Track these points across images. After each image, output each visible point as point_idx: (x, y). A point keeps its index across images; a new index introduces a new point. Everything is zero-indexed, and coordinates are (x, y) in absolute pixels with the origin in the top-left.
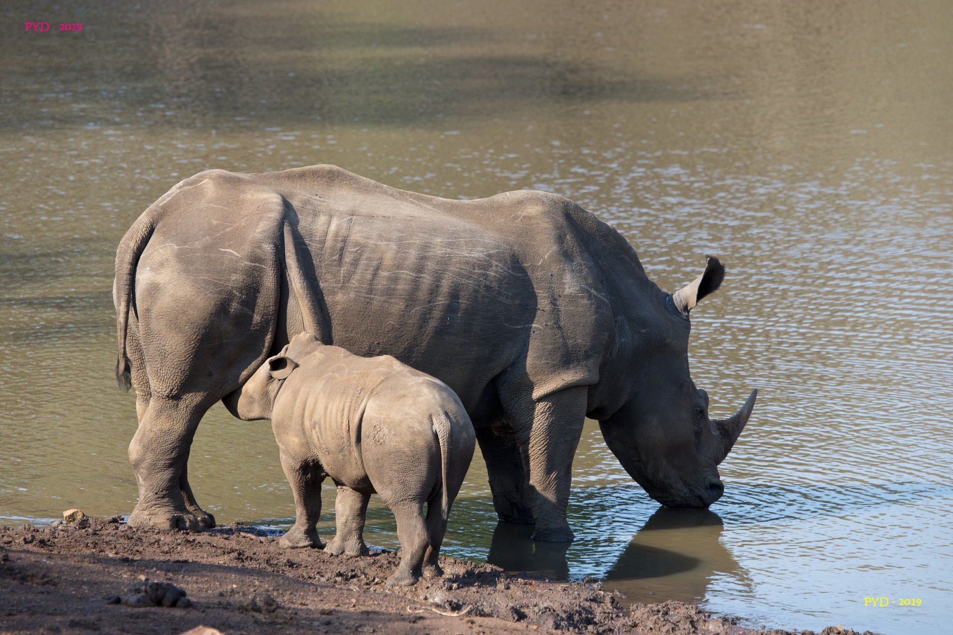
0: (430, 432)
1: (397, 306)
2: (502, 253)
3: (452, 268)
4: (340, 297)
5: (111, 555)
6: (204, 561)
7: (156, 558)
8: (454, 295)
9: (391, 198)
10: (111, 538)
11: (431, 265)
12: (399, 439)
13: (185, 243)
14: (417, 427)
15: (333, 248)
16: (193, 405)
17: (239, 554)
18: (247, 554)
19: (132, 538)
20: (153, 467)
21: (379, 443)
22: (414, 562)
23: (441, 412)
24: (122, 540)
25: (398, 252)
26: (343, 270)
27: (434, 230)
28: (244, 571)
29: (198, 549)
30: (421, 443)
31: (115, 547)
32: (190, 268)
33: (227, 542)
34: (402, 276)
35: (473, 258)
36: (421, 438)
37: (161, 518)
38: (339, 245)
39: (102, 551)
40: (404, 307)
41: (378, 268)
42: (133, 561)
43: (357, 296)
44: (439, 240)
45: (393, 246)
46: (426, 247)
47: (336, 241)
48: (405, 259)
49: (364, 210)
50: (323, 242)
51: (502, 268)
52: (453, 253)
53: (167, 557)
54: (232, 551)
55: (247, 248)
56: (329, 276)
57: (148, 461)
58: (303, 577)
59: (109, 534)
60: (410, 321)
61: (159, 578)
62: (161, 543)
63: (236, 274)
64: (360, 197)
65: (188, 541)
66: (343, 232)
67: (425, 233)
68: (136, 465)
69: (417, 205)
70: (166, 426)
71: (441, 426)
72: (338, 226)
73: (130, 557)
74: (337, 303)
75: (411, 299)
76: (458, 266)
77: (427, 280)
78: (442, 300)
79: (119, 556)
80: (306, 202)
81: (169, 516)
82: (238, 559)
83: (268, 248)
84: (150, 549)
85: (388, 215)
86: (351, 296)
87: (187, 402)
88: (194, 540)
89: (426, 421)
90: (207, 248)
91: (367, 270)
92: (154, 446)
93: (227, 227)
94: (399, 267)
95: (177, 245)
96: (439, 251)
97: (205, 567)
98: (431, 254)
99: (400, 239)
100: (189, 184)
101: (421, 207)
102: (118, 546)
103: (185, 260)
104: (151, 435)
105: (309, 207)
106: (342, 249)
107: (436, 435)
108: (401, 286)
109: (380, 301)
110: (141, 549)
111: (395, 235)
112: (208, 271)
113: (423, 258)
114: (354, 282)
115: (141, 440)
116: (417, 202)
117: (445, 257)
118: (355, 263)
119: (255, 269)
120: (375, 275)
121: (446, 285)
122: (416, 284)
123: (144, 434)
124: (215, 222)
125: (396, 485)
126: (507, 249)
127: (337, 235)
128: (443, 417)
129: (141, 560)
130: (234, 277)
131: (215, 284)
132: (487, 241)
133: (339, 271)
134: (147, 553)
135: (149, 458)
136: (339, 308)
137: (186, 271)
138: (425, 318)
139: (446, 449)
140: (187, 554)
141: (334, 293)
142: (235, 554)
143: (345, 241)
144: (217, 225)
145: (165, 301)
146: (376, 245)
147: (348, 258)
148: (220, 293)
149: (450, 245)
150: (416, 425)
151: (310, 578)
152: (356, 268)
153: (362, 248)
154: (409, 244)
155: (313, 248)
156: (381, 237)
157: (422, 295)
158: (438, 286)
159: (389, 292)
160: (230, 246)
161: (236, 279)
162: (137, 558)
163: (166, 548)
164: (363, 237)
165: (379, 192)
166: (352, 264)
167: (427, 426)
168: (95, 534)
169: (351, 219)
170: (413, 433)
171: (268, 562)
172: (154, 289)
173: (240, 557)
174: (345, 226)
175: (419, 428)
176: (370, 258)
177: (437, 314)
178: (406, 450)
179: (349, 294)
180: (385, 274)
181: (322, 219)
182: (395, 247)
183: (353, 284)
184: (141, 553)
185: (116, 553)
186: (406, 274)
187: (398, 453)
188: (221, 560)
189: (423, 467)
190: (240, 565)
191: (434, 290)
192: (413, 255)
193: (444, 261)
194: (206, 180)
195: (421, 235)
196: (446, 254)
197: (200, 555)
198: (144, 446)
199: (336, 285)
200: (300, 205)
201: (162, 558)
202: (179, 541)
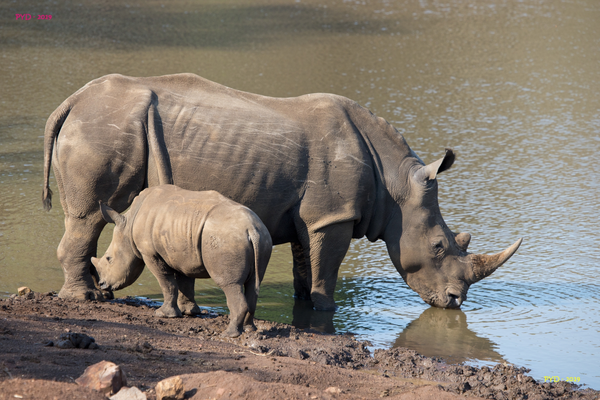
0: (247, 240)
1: (218, 165)
2: (295, 133)
3: (257, 142)
4: (180, 158)
5: (48, 316)
6: (106, 320)
7: (76, 318)
8: (256, 159)
9: (229, 96)
10: (48, 305)
11: (242, 139)
12: (228, 245)
13: (87, 120)
14: (239, 237)
15: (179, 127)
16: (95, 223)
17: (129, 316)
18: (133, 316)
19: (61, 305)
20: (71, 262)
21: (214, 247)
22: (239, 322)
23: (253, 228)
24: (54, 307)
25: (221, 130)
26: (184, 141)
27: (249, 117)
28: (131, 327)
29: (103, 312)
30: (241, 247)
31: (50, 311)
32: (89, 136)
33: (121, 308)
34: (222, 146)
35: (273, 135)
36: (242, 244)
37: (80, 293)
38: (184, 125)
39: (42, 313)
40: (221, 165)
41: (207, 140)
42: (61, 319)
43: (191, 158)
44: (251, 123)
45: (219, 126)
46: (241, 128)
47: (182, 122)
48: (225, 135)
49: (206, 103)
50: (174, 122)
51: (292, 143)
52: (259, 132)
53: (83, 318)
54: (124, 314)
55: (124, 124)
56: (174, 144)
57: (68, 258)
58: (169, 330)
59: (46, 303)
60: (226, 175)
61: (78, 330)
62: (79, 308)
63: (118, 140)
64: (207, 95)
65: (97, 308)
66: (188, 116)
67: (242, 119)
68: (62, 261)
69: (245, 101)
70: (79, 236)
71: (254, 236)
72: (186, 113)
73: (60, 317)
74: (178, 162)
75: (227, 161)
76: (261, 140)
77: (239, 148)
78: (248, 162)
79: (53, 316)
80: (168, 97)
81: (84, 291)
82: (128, 319)
83: (137, 124)
84: (73, 312)
85: (222, 106)
86: (187, 157)
87: (92, 221)
88: (100, 307)
89: (244, 234)
90: (101, 124)
91: (199, 141)
92: (72, 248)
93: (114, 110)
94: (220, 140)
95: (82, 122)
96: (249, 131)
97: (107, 324)
98: (243, 132)
99: (225, 122)
100: (96, 82)
101: (248, 102)
102: (52, 310)
103: (86, 131)
104: (70, 242)
105: (169, 100)
106: (185, 127)
107: (251, 242)
108: (221, 152)
109: (206, 161)
110: (67, 312)
111: (221, 120)
112: (100, 139)
113: (238, 135)
114: (190, 149)
115: (64, 245)
116: (246, 99)
117: (253, 134)
118: (192, 137)
119: (129, 137)
120: (204, 145)
121: (251, 152)
122: (231, 151)
123: (66, 241)
124: (107, 107)
125: (226, 274)
126: (299, 130)
127: (183, 118)
128: (255, 230)
129: (66, 319)
130: (116, 142)
131: (104, 147)
132: (286, 125)
133: (181, 142)
134: (70, 315)
135: (69, 256)
136: (179, 165)
137: (86, 138)
138: (236, 172)
139: (258, 251)
140: (96, 316)
141: (177, 155)
142: (126, 316)
143: (188, 122)
144: (108, 108)
145: (74, 157)
146: (207, 125)
147: (188, 133)
148: (107, 152)
149: (258, 127)
150: (238, 236)
151: (173, 331)
152: (192, 140)
153: (198, 126)
154: (230, 125)
155: (166, 125)
156: (212, 121)
157: (235, 158)
158: (245, 153)
159: (213, 156)
160: (114, 123)
161: (118, 143)
162: (64, 318)
163: (82, 312)
164: (200, 120)
165: (222, 92)
166: (190, 137)
167: (245, 237)
168: (37, 302)
169: (195, 109)
170: (237, 241)
171: (147, 321)
172: (68, 150)
173: (129, 318)
174: (190, 112)
175: (240, 238)
176: (202, 134)
177: (244, 170)
178: (233, 252)
179: (186, 156)
180: (211, 144)
181: (176, 108)
182: (220, 127)
183: (189, 150)
184: (66, 314)
185: (51, 315)
186: (225, 145)
187: (227, 253)
188: (117, 320)
189: (243, 262)
190: (129, 323)
191: (243, 156)
192: (231, 132)
193: (252, 138)
194: (107, 80)
195: (239, 120)
196: (254, 132)
197: (104, 316)
198: (65, 249)
199: (178, 150)
200: (164, 98)
201: (80, 318)
202: (91, 307)
